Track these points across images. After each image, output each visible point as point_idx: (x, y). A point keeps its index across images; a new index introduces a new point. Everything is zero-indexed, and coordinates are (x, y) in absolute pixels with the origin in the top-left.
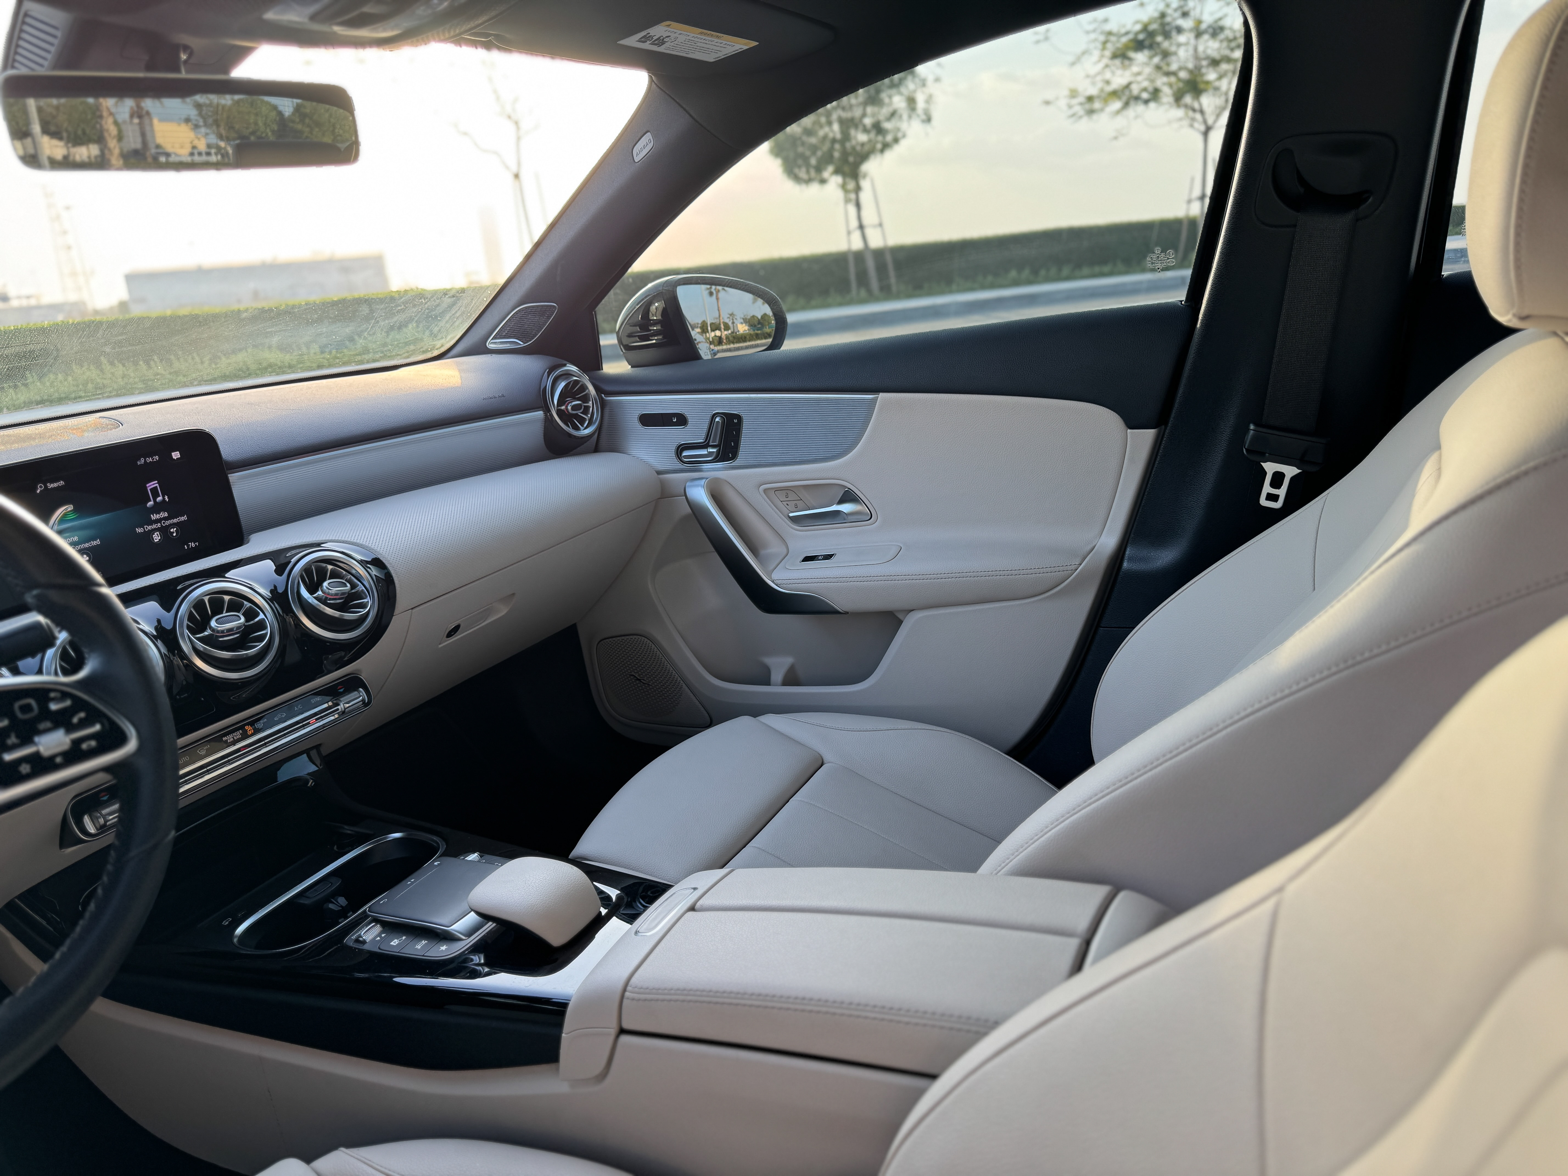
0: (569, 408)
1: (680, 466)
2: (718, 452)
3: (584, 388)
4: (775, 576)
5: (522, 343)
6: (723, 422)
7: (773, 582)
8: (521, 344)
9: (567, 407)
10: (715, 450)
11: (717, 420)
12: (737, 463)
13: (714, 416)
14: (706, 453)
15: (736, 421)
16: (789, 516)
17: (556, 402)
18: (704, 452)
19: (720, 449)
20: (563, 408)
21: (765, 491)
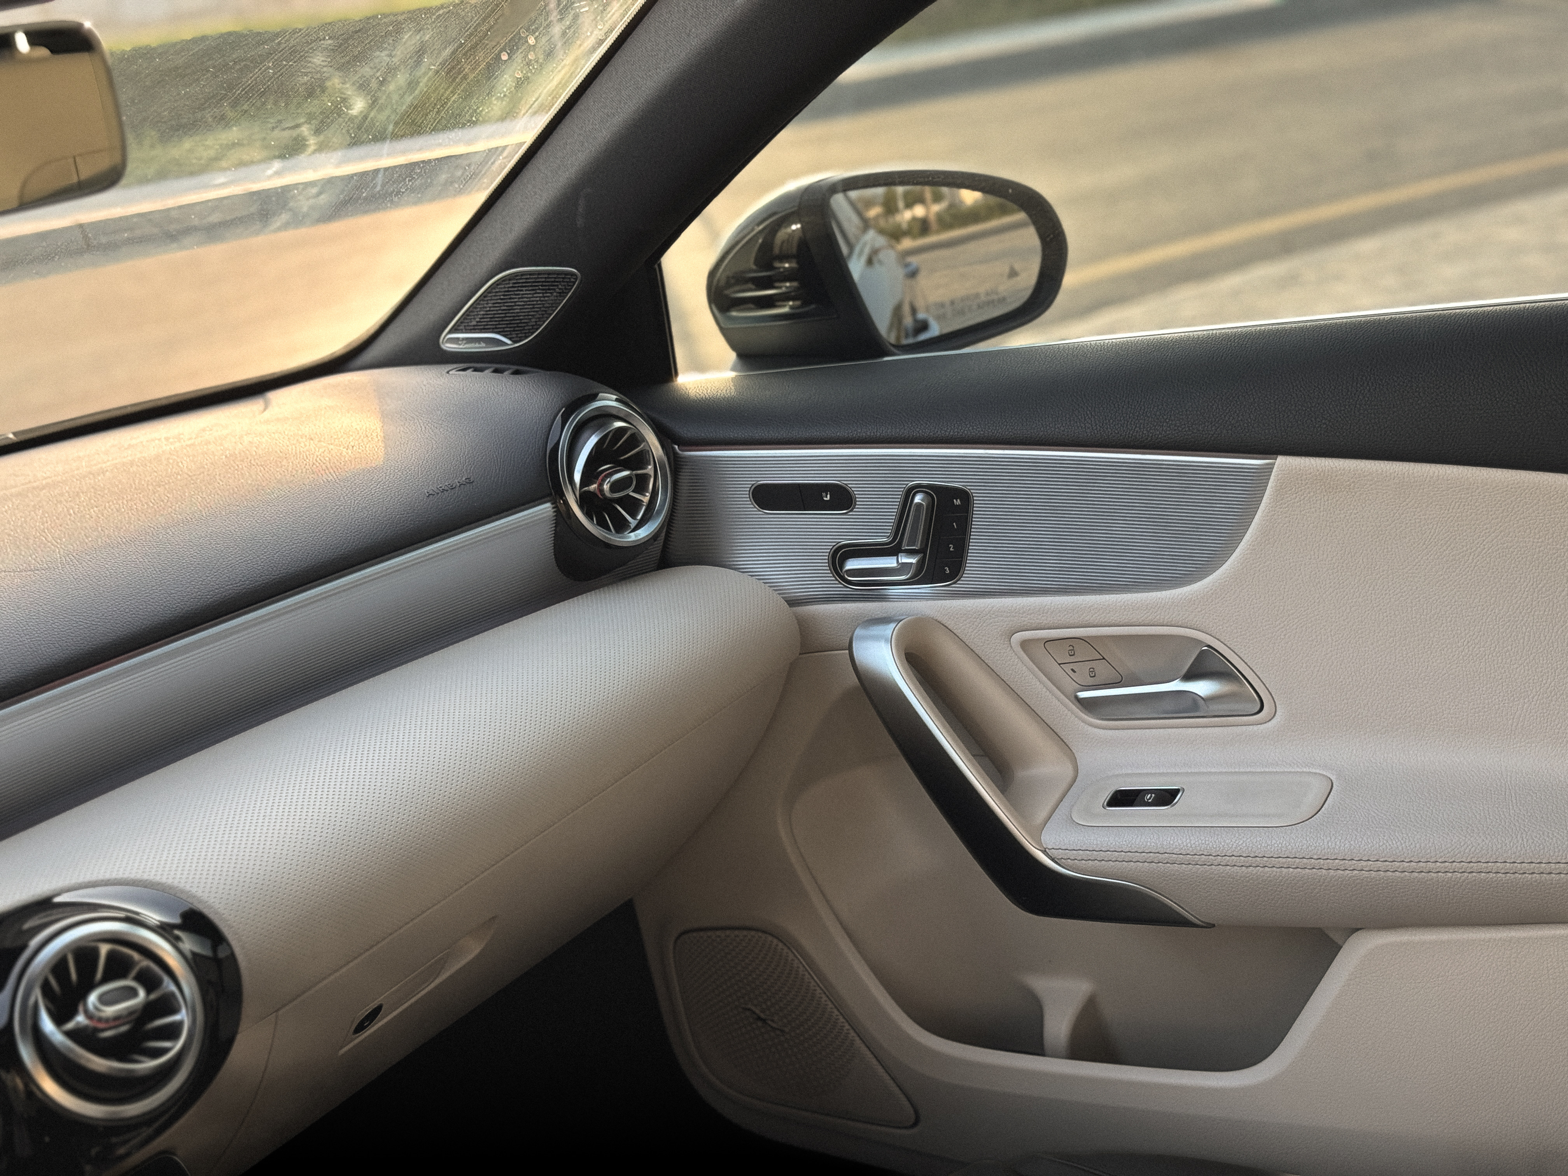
0: (606, 487)
1: (838, 588)
2: (921, 563)
3: (636, 439)
4: (1050, 838)
5: (509, 342)
6: (930, 506)
7: (1044, 852)
8: (507, 344)
9: (601, 485)
10: (913, 560)
11: (918, 499)
12: (959, 586)
13: (910, 493)
14: (894, 565)
15: (957, 502)
16: (1076, 697)
17: (577, 477)
18: (889, 562)
19: (923, 559)
20: (593, 487)
21: (1025, 645)
